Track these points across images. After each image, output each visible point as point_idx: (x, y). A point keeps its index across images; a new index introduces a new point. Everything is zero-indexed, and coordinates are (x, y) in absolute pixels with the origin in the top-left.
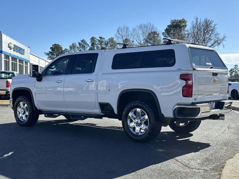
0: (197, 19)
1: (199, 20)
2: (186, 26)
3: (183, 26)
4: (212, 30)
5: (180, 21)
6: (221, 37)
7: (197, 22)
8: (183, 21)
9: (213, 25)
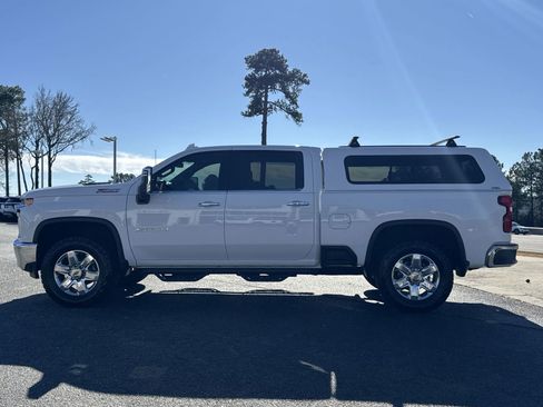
0: (43, 90)
1: (46, 93)
2: (24, 100)
3: (18, 99)
4: (72, 114)
5: (11, 90)
6: (86, 126)
7: (43, 95)
8: (18, 91)
9: (71, 105)
